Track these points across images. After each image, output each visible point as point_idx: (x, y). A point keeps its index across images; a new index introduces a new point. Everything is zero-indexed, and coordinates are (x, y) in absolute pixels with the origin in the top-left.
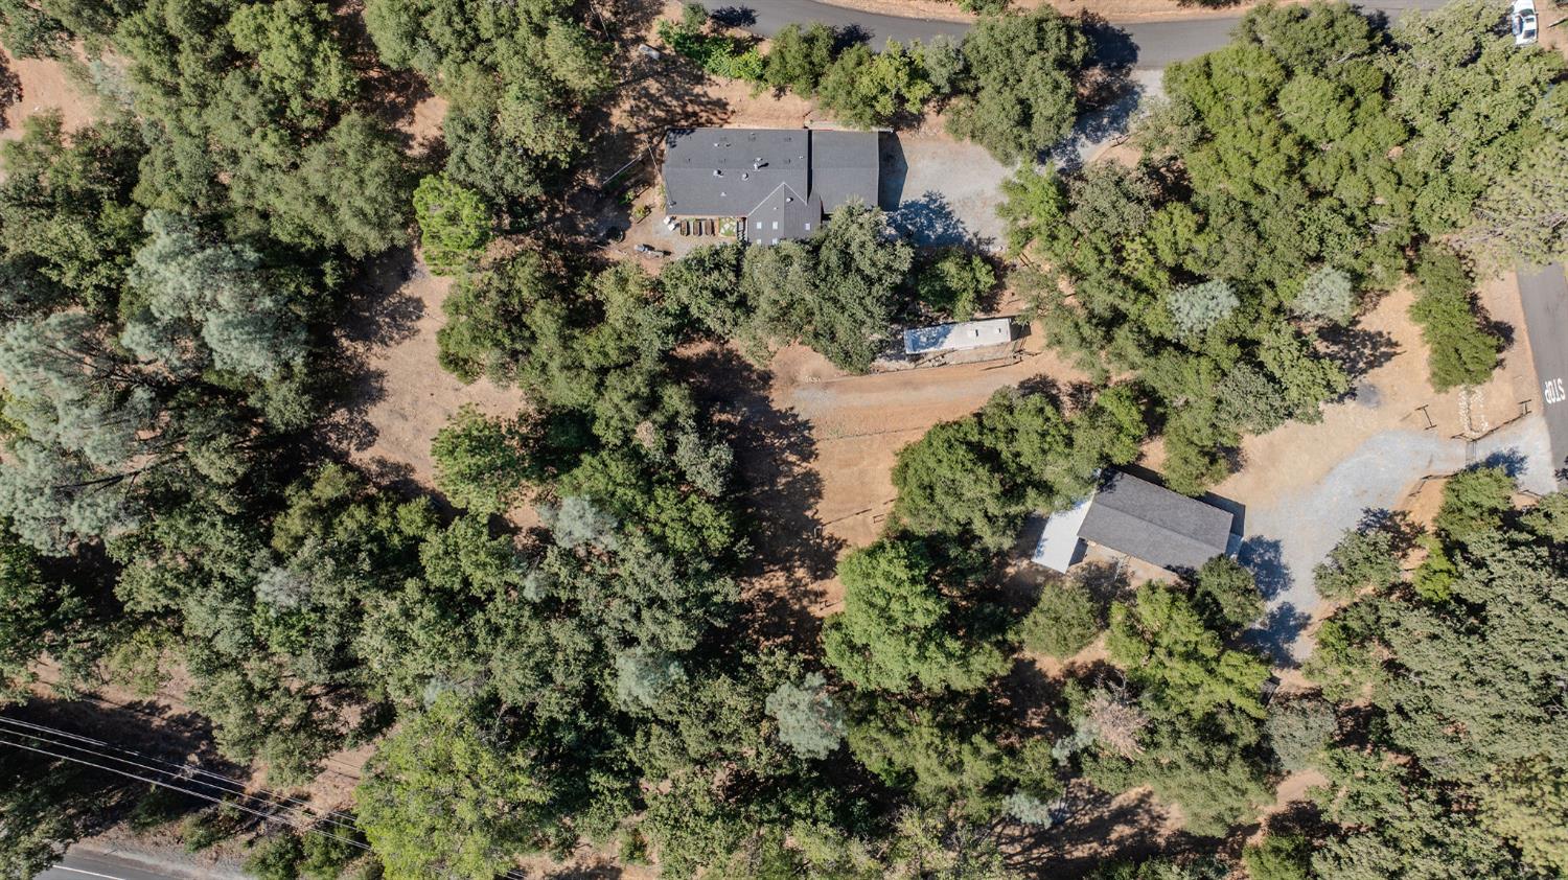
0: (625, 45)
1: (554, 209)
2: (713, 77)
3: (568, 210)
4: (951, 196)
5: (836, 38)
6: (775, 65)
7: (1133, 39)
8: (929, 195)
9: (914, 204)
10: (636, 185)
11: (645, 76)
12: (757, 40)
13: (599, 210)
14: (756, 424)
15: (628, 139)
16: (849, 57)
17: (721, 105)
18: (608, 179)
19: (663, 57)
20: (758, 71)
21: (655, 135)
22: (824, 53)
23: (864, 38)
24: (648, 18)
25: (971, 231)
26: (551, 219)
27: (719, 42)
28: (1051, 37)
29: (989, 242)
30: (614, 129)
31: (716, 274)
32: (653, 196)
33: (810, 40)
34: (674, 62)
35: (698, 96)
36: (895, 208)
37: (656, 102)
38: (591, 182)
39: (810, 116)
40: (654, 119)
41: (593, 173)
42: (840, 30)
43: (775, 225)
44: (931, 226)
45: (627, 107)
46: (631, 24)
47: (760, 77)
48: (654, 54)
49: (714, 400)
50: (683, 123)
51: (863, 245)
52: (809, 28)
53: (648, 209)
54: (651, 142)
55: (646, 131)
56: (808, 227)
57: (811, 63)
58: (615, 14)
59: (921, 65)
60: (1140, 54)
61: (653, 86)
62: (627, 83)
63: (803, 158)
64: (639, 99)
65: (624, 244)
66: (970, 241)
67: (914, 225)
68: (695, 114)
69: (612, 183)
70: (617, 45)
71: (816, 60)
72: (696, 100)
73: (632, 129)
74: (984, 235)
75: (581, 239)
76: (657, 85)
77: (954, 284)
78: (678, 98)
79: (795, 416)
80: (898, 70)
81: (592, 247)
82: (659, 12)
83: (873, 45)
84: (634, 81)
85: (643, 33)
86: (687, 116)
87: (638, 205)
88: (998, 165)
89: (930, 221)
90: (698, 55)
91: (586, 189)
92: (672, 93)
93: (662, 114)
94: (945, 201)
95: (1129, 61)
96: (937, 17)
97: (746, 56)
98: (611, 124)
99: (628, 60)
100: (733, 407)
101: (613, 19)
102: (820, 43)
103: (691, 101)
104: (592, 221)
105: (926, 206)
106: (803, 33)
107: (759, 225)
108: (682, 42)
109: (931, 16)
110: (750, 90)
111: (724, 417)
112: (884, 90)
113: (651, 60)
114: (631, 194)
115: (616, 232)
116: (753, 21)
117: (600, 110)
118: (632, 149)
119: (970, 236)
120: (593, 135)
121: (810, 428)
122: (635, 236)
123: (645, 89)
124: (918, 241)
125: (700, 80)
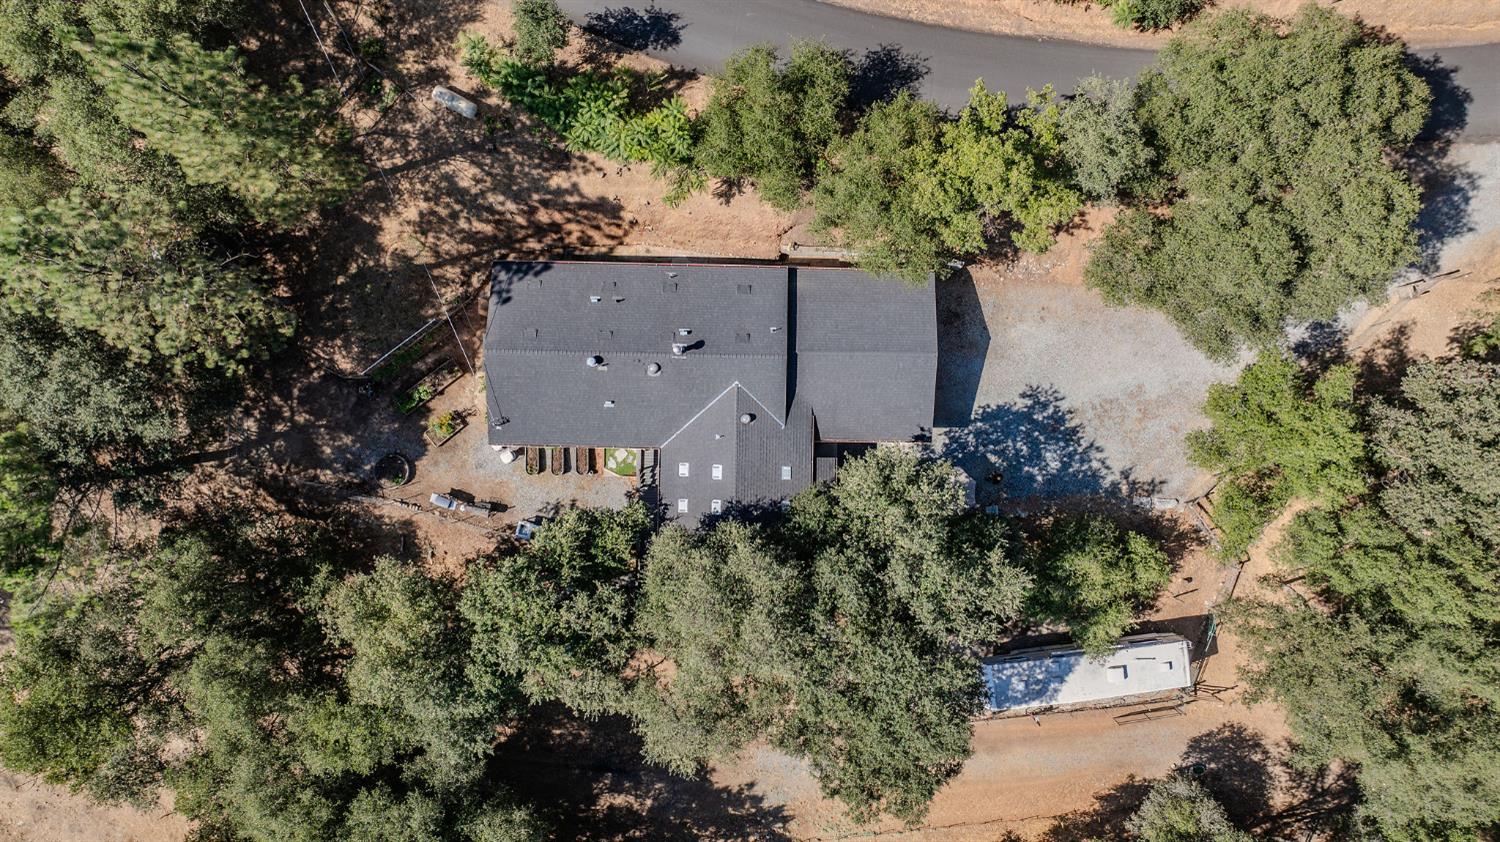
0: (403, 86)
1: (274, 415)
2: (591, 156)
3: (301, 419)
4: (1077, 396)
5: (850, 78)
6: (718, 137)
7: (1459, 80)
8: (1032, 394)
9: (1001, 412)
10: (435, 370)
11: (446, 152)
12: (686, 76)
13: (364, 420)
14: (684, 812)
15: (416, 278)
16: (884, 125)
17: (609, 209)
18: (378, 359)
19: (483, 113)
20: (681, 148)
21: (476, 268)
22: (828, 111)
23: (907, 76)
24: (448, 30)
25: (1117, 466)
26: (266, 435)
27: (599, 79)
28: (1367, 87)
29: (1153, 488)
30: (387, 260)
31: (582, 601)
32: (470, 392)
33: (796, 84)
34: (508, 123)
35: (559, 192)
36: (964, 421)
37: (474, 204)
38: (345, 364)
39: (793, 235)
40: (470, 237)
41: (347, 345)
42: (859, 59)
43: (717, 472)
44: (1036, 456)
45: (412, 213)
46: (415, 42)
47: (688, 160)
48: (464, 107)
49: (600, 769)
50: (533, 244)
51: (915, 563)
52: (794, 52)
53: (460, 419)
54: (466, 283)
55: (453, 261)
56: (786, 473)
57: (799, 136)
58: (382, 21)
59: (1055, 148)
60: (1473, 112)
61: (464, 172)
62: (411, 165)
63: (776, 330)
64: (436, 199)
65: (412, 488)
66: (1115, 485)
67: (1000, 454)
68: (555, 227)
69: (386, 368)
70: (388, 85)
71: (809, 128)
72: (556, 199)
73: (425, 258)
74: (1142, 475)
75: (326, 476)
76: (474, 170)
77: (1091, 597)
78: (517, 198)
79: (757, 800)
80: (1009, 163)
81: (348, 490)
82: (472, 18)
83: (931, 94)
84: (425, 161)
85: (441, 61)
86: (540, 231)
87: (441, 409)
88: (1199, 356)
89: (1034, 445)
90: (552, 109)
91: (334, 376)
92: (505, 186)
93: (488, 229)
94: (1064, 406)
95: (1448, 126)
96: (1060, 34)
97: (654, 117)
98: (380, 249)
99: (411, 117)
100: (637, 785)
101: (379, 33)
102: (820, 92)
103: (545, 204)
104: (347, 440)
105: (1026, 416)
106: (778, 67)
107: (684, 470)
108: (517, 82)
109: (1046, 30)
110: (664, 187)
111: (620, 800)
112: (969, 204)
113: (459, 120)
114: (423, 390)
115: (398, 464)
116: (675, 39)
117: (358, 220)
118: (428, 297)
119: (1117, 477)
120: (343, 270)
121: (785, 820)
122: (436, 472)
123: (448, 178)
124: (1010, 487)
125: (561, 160)
